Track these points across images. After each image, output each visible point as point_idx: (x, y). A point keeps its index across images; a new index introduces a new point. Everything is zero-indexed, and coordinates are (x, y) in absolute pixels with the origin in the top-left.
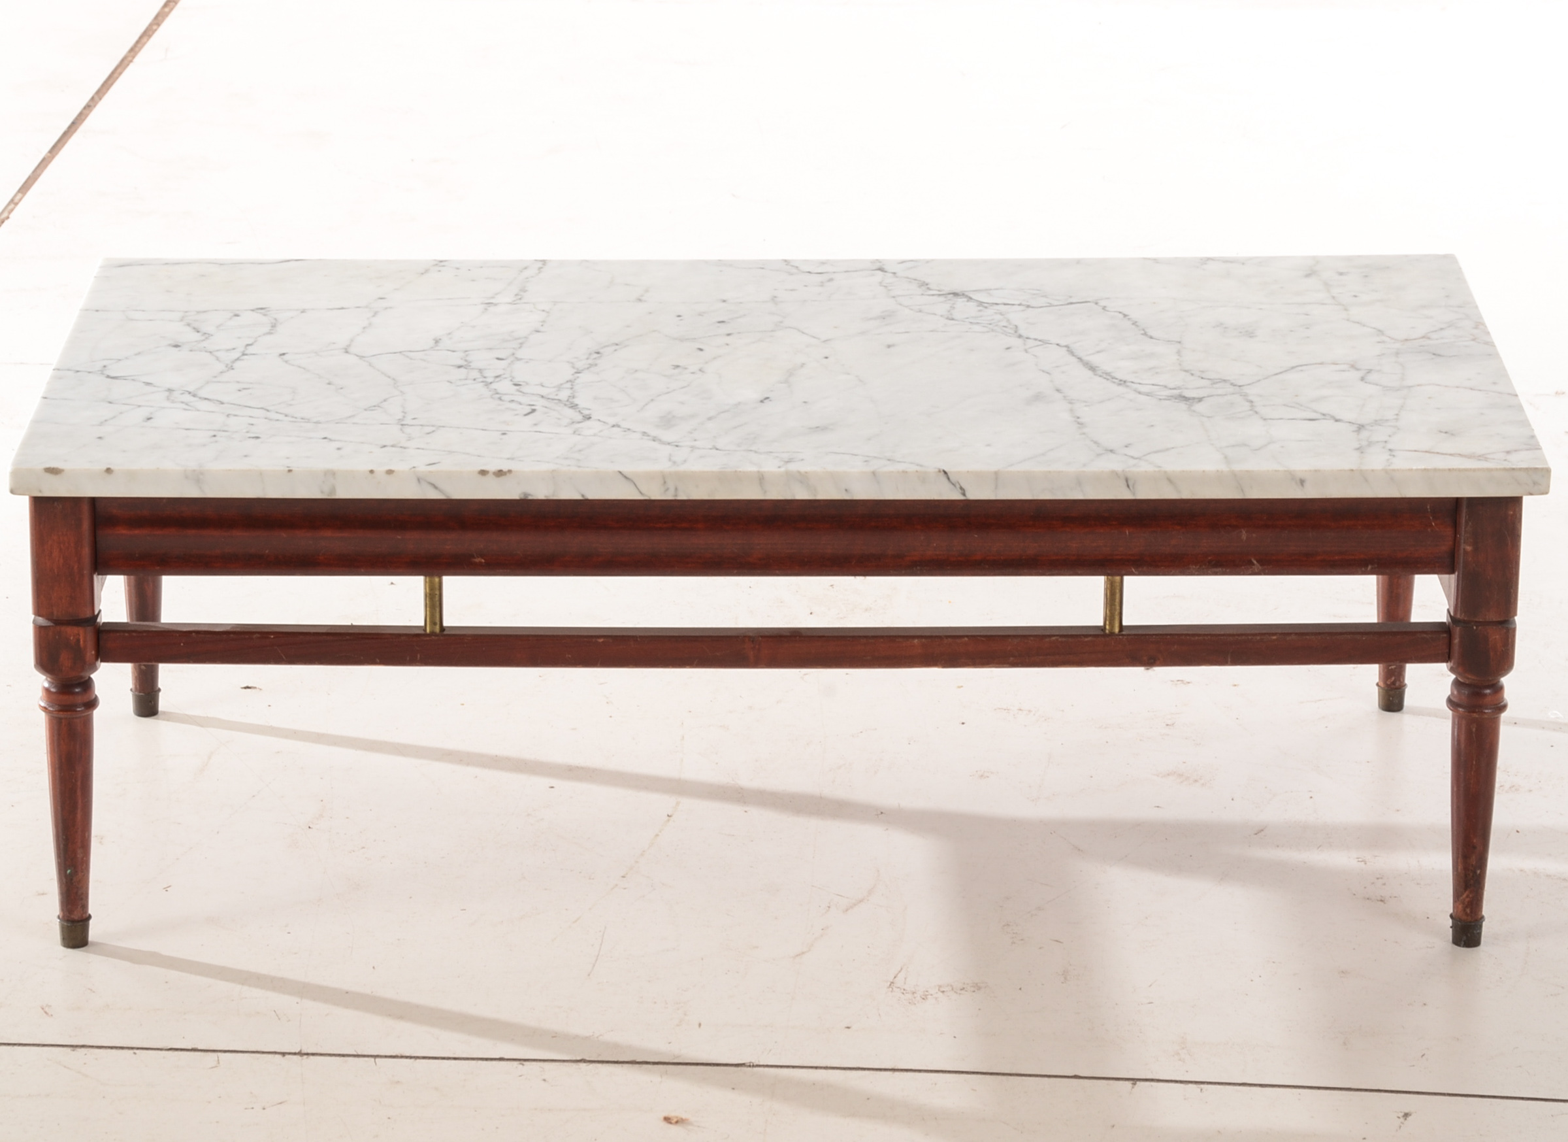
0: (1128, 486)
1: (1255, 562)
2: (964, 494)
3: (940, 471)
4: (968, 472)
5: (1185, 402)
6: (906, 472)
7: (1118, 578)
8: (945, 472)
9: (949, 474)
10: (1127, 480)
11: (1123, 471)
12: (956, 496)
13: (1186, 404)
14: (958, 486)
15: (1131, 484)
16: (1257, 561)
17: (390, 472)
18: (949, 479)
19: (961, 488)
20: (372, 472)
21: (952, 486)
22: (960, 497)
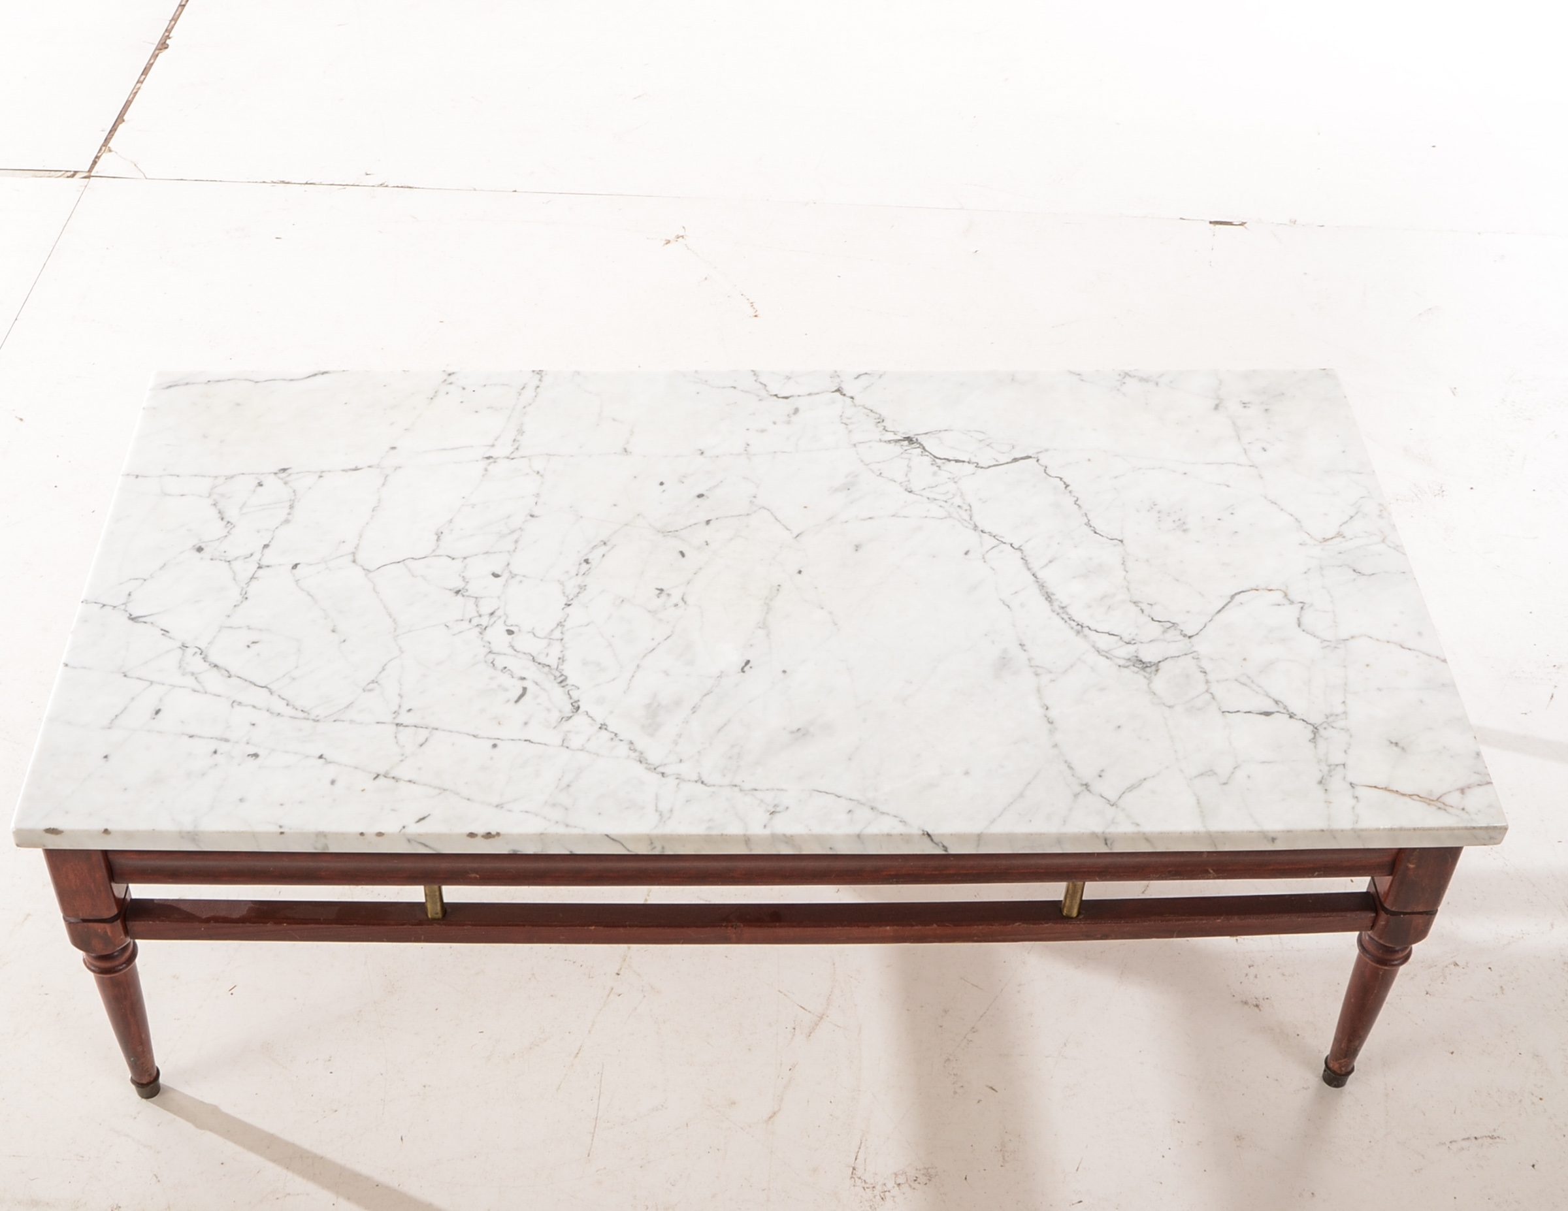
0: (1106, 844)
1: (1211, 871)
2: (946, 850)
3: (924, 834)
4: (951, 835)
5: (1142, 672)
6: (891, 835)
7: (1080, 883)
8: (929, 835)
9: (933, 837)
10: (1106, 840)
11: (1103, 833)
12: (939, 851)
13: (1145, 677)
14: (940, 845)
15: (1109, 843)
16: (1214, 870)
17: (380, 834)
18: (932, 840)
19: (944, 846)
20: (362, 834)
21: (935, 845)
22: (944, 853)
